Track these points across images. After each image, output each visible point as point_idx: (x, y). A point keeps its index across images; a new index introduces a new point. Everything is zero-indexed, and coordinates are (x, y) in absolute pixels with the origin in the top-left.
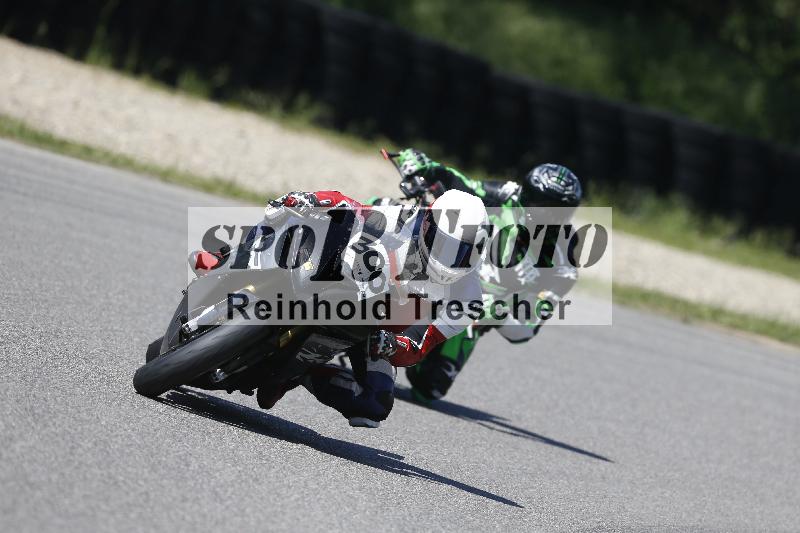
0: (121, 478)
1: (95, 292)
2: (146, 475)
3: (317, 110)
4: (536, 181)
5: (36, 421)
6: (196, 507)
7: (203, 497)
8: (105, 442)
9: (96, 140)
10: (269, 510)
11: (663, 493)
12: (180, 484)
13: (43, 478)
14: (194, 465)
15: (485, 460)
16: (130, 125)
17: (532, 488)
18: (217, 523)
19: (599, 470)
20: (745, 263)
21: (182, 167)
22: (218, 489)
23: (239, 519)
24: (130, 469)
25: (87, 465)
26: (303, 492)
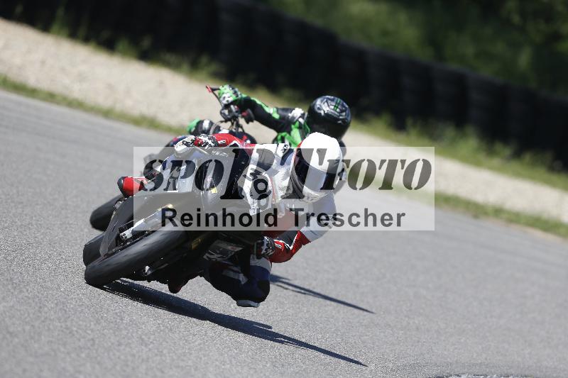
0: (75, 329)
1: (56, 196)
2: (92, 326)
3: (214, 67)
4: (319, 109)
5: (15, 288)
6: (128, 349)
7: (133, 342)
8: (63, 303)
9: (57, 88)
10: (180, 351)
11: (460, 339)
12: (117, 333)
13: (19, 329)
14: (127, 319)
15: (333, 316)
16: (81, 78)
17: (366, 335)
18: (143, 360)
19: (414, 323)
20: (518, 175)
21: (118, 108)
22: (143, 337)
23: (158, 358)
24: (81, 323)
25: (50, 320)
26: (204, 339)
